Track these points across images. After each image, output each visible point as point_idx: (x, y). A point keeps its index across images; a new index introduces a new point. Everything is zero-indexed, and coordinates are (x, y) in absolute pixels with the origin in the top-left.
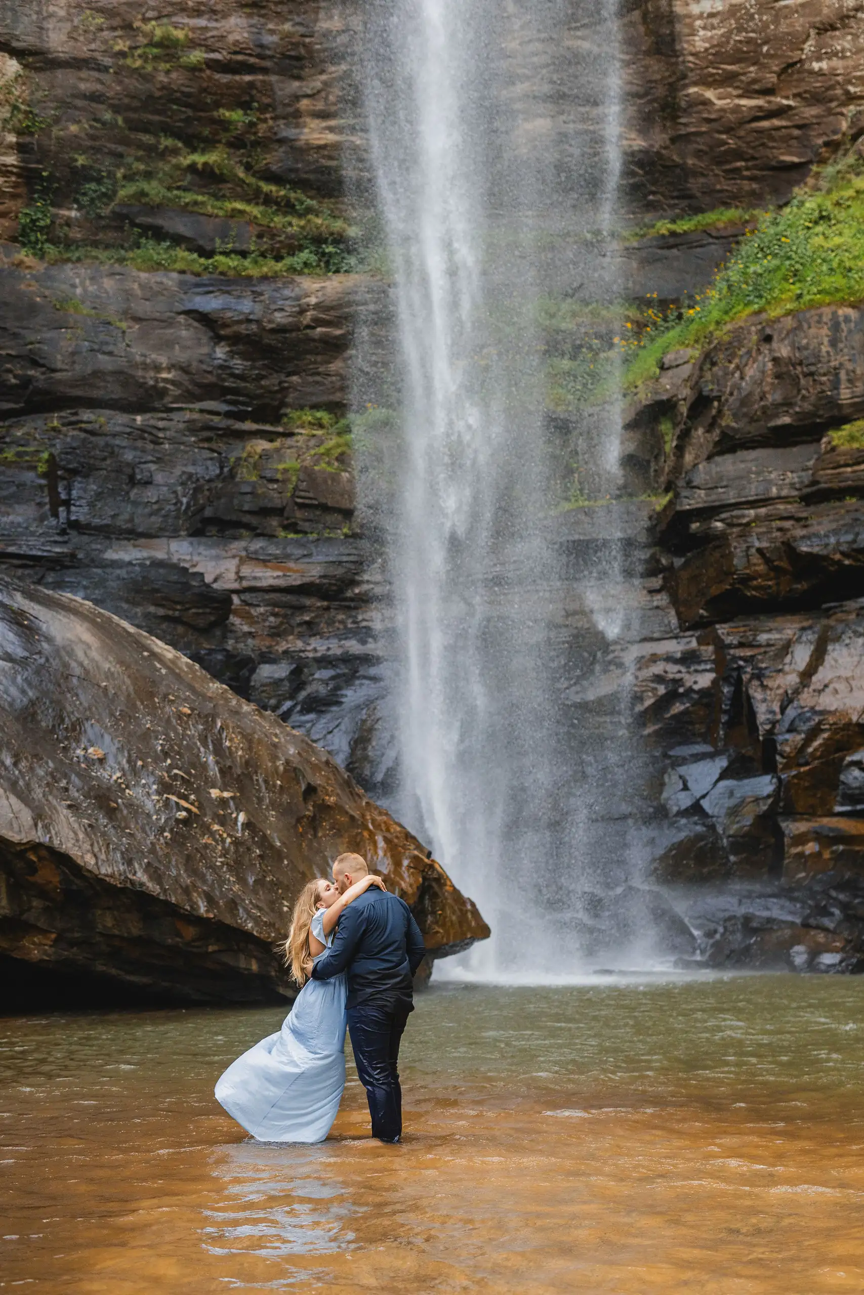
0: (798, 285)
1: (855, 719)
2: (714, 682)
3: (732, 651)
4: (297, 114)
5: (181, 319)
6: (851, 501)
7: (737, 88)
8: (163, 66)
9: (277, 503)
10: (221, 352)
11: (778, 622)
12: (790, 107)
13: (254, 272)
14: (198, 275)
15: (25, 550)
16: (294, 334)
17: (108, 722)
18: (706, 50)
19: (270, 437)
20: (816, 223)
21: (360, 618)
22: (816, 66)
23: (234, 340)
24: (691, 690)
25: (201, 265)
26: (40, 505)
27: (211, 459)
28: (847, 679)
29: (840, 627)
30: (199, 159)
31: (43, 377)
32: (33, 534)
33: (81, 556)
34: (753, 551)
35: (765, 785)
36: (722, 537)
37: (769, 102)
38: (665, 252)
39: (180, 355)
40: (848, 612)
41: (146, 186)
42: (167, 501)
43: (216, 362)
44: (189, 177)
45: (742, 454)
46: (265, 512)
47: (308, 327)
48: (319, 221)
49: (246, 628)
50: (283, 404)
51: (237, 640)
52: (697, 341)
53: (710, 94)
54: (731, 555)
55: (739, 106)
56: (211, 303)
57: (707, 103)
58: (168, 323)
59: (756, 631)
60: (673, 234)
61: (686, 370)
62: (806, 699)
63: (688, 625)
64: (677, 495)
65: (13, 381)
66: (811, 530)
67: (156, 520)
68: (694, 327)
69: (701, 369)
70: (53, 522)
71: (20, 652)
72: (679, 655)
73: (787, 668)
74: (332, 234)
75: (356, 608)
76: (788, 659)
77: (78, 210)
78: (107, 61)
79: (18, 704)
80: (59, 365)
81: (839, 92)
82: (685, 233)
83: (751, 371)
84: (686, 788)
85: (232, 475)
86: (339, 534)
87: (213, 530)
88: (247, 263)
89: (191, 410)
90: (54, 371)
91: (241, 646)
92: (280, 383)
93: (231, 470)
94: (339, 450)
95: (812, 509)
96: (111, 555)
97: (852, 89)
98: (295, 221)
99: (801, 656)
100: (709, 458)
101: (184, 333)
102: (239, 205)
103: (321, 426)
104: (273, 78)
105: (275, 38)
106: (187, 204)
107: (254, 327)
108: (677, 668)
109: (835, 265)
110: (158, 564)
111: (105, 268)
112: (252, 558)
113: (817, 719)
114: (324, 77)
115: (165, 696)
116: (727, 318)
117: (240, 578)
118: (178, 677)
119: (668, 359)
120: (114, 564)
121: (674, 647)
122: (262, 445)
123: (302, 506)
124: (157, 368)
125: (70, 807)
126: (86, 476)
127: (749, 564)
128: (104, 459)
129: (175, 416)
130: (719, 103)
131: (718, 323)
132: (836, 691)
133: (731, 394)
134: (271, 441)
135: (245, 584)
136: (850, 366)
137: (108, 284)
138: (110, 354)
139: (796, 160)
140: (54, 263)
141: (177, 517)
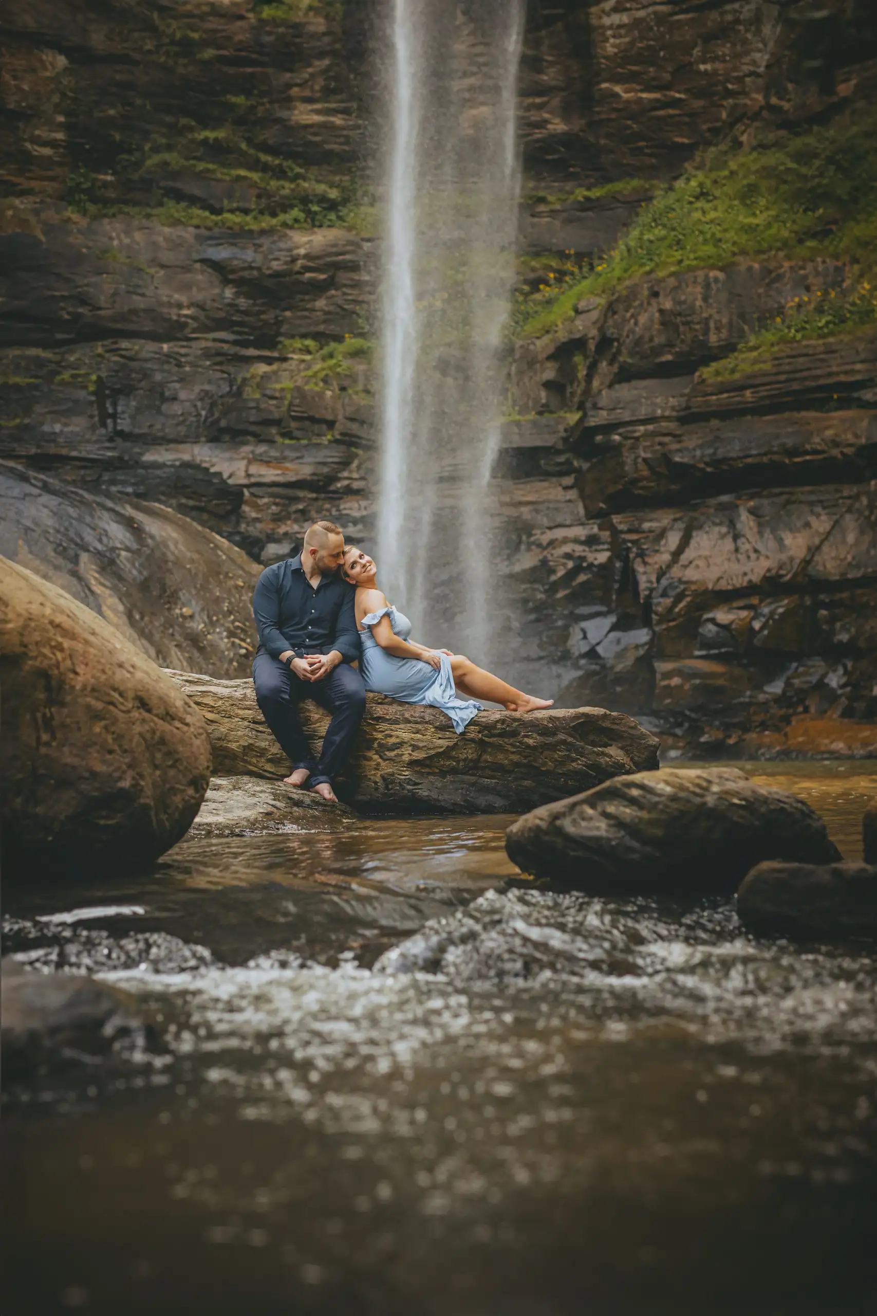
0: (680, 252)
1: (710, 586)
2: (610, 559)
3: (623, 536)
4: (290, 99)
5: (198, 266)
6: (715, 423)
7: (639, 84)
8: (182, 61)
9: (276, 416)
10: (229, 293)
11: (659, 514)
12: (680, 100)
13: (255, 227)
14: (209, 229)
15: (84, 454)
16: (287, 279)
17: (194, 592)
18: (616, 54)
19: (269, 361)
20: (697, 198)
21: (342, 507)
22: (702, 67)
23: (240, 283)
24: (591, 565)
25: (212, 221)
26: (92, 417)
27: (222, 379)
28: (706, 558)
29: (702, 518)
30: (210, 135)
31: (90, 314)
32: (88, 441)
33: (126, 458)
34: (640, 460)
35: (642, 636)
36: (618, 447)
37: (665, 96)
38: (584, 214)
39: (198, 296)
40: (708, 507)
41: (166, 156)
42: (190, 414)
43: (226, 301)
44: (202, 149)
45: (634, 383)
46: (268, 423)
47: (298, 273)
48: (306, 185)
49: (254, 515)
50: (279, 334)
51: (248, 524)
52: (603, 292)
53: (618, 89)
54: (622, 464)
55: (641, 98)
56: (222, 253)
57: (616, 95)
58: (187, 269)
59: (642, 521)
60: (587, 199)
61: (595, 315)
62: (676, 572)
63: (591, 515)
64: (585, 416)
65: (66, 317)
66: (684, 445)
67: (182, 430)
68: (601, 280)
69: (605, 316)
70: (103, 431)
71: (135, 546)
72: (583, 538)
73: (662, 549)
74: (316, 195)
75: (340, 498)
76: (663, 542)
77: (112, 174)
78: (137, 56)
79: (138, 581)
80: (103, 305)
81: (720, 88)
82: (598, 199)
83: (643, 319)
84: (585, 637)
85: (239, 393)
86: (325, 440)
87: (227, 438)
88: (248, 219)
89: (206, 339)
90: (100, 309)
91: (251, 529)
92: (276, 317)
93: (239, 388)
94: (324, 373)
95: (686, 427)
96: (148, 457)
97: (730, 86)
98: (287, 185)
99: (673, 540)
100: (610, 386)
101: (200, 277)
102: (242, 172)
103: (309, 352)
104: (270, 70)
105: (271, 39)
106: (201, 172)
107: (255, 273)
108: (581, 548)
109: (708, 236)
110: (186, 465)
111: (136, 223)
112: (256, 459)
113: (682, 587)
114: (310, 70)
115: (227, 574)
116: (626, 275)
117: (248, 476)
118: (233, 561)
119: (582, 305)
120: (155, 465)
121: (580, 532)
122: (263, 368)
123: (295, 418)
124: (180, 306)
125: (176, 646)
126: (128, 395)
127: (637, 470)
128: (140, 381)
129: (194, 344)
130: (625, 96)
131: (619, 279)
132: (697, 567)
133: (628, 336)
134: (270, 364)
135: (253, 480)
136: (716, 317)
137: (138, 236)
138: (143, 295)
139: (686, 141)
140: (95, 218)
141: (198, 427)
